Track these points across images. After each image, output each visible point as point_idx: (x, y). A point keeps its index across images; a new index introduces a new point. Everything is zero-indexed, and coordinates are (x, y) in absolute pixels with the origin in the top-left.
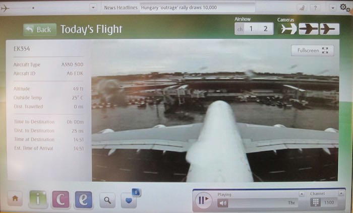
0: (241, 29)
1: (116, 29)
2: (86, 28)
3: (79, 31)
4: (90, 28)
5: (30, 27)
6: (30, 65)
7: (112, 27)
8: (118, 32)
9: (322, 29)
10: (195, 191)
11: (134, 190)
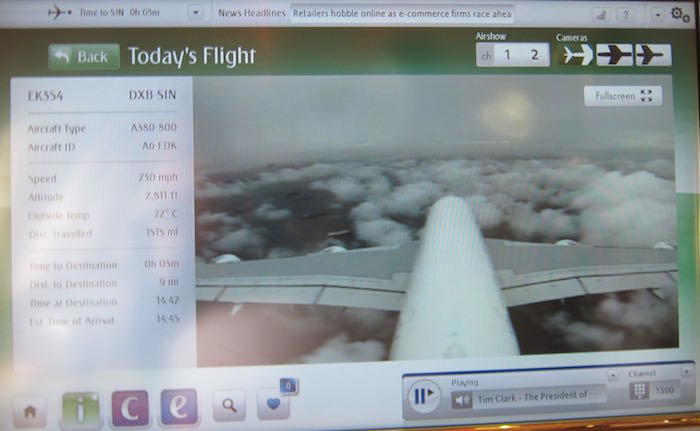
0: (488, 56)
1: (243, 55)
2: (182, 53)
3: (167, 60)
4: (191, 54)
5: (63, 51)
6: (63, 129)
7: (234, 53)
8: (247, 61)
9: (639, 55)
10: (406, 378)
11: (284, 382)
